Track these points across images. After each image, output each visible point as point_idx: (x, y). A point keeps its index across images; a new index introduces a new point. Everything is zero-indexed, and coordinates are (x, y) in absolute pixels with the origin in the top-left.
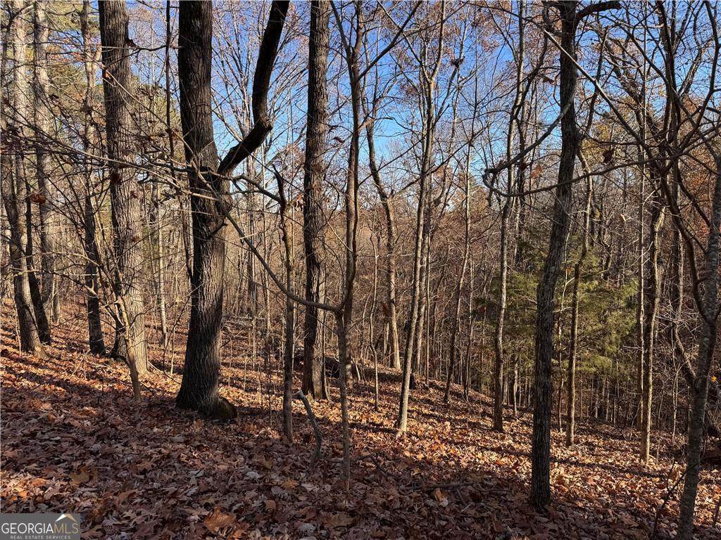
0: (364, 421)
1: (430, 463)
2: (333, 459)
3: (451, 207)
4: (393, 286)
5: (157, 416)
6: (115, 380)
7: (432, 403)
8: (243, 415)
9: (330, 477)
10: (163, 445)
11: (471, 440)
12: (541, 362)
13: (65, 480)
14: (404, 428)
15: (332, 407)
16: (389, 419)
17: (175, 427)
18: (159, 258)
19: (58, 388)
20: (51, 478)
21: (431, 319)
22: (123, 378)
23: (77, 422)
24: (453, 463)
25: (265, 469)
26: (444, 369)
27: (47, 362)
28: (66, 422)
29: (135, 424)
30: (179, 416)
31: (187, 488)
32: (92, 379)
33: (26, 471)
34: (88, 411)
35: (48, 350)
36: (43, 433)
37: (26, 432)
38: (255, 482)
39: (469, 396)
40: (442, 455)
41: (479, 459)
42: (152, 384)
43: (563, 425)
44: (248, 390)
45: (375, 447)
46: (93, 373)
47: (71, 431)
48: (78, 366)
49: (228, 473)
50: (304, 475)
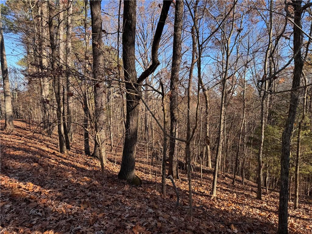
0: (196, 190)
1: (227, 212)
2: (183, 206)
3: (235, 94)
4: (208, 130)
5: (111, 182)
6: (94, 166)
7: (227, 184)
8: (144, 184)
9: (183, 214)
10: (114, 195)
11: (246, 203)
12: (283, 169)
13: (79, 207)
14: (215, 195)
15: (181, 183)
16: (207, 190)
17: (118, 187)
18: (111, 117)
19: (73, 168)
20: (74, 205)
21: (226, 145)
22: (97, 165)
23: (81, 183)
24: (238, 213)
25: (155, 208)
26: (232, 168)
27: (69, 157)
28: (78, 182)
29: (103, 185)
30: (119, 183)
31: (125, 214)
32: (86, 165)
33: (65, 202)
34: (85, 178)
35: (69, 152)
36: (70, 187)
37: (64, 185)
38: (152, 214)
39: (244, 182)
40: (233, 209)
41: (251, 212)
42: (108, 168)
43: (292, 199)
44: (146, 173)
45: (202, 202)
46: (86, 163)
47: (80, 186)
48: (81, 160)
49: (141, 209)
50: (172, 212)
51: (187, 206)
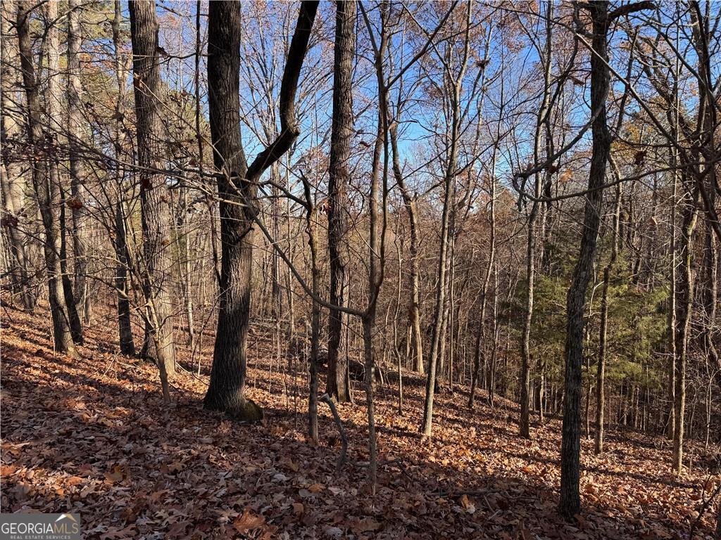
0: (388, 425)
1: (456, 468)
2: (358, 463)
3: (475, 209)
4: (416, 289)
5: (186, 417)
6: (145, 381)
7: (456, 408)
8: (269, 417)
9: (356, 481)
10: (192, 446)
11: (497, 446)
12: (571, 368)
13: (100, 479)
14: (429, 433)
15: (356, 410)
16: (413, 424)
17: (203, 428)
18: (187, 262)
19: (91, 388)
20: (87, 477)
21: (454, 323)
22: (152, 378)
23: (109, 421)
24: (479, 469)
25: (292, 471)
26: (468, 373)
27: (79, 362)
28: (100, 421)
29: (164, 425)
30: (207, 417)
31: (217, 490)
32: (123, 379)
33: (62, 469)
34: (120, 411)
35: (80, 350)
36: (78, 433)
37: (62, 431)
38: (282, 485)
39: (494, 402)
40: (467, 461)
41: (506, 466)
42: (180, 385)
43: (591, 433)
44: (273, 392)
45: (400, 451)
46: (124, 374)
47: (104, 431)
48: (109, 367)
49: (256, 475)
50: (331, 478)
51: (367, 460)
